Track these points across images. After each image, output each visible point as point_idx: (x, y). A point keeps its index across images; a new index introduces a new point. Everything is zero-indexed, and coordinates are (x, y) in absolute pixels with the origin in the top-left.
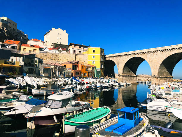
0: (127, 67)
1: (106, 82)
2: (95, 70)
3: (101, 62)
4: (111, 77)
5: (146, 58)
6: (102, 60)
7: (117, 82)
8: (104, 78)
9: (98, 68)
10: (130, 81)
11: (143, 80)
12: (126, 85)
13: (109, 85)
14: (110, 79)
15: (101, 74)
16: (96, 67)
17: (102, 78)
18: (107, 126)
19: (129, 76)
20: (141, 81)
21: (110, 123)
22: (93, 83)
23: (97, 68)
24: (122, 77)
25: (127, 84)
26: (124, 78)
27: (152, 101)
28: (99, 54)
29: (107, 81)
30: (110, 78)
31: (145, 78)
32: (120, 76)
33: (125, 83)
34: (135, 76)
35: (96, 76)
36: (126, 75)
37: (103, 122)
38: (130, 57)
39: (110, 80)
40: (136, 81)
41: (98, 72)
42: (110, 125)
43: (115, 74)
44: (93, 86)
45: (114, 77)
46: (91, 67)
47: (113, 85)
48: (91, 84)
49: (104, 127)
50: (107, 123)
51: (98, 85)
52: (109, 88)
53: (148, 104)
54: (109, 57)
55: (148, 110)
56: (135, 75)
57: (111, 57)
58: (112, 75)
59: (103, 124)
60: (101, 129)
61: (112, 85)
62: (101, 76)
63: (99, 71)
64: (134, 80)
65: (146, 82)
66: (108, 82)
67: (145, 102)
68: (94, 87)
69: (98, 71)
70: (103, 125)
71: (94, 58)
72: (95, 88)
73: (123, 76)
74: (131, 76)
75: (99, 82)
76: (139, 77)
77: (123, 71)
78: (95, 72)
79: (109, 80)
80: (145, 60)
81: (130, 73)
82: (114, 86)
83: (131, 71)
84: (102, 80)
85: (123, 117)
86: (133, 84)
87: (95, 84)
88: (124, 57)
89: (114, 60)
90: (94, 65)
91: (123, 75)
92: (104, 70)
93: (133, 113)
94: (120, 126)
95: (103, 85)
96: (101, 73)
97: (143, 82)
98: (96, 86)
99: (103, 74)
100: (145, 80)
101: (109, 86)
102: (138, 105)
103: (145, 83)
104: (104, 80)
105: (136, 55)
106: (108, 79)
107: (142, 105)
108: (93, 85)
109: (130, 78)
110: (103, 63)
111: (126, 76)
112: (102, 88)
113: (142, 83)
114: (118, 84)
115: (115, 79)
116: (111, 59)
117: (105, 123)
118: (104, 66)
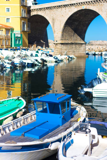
0: (69, 28)
1: (32, 55)
2: (11, 34)
3: (22, 18)
4: (42, 47)
5: (102, 11)
6: (25, 15)
7: (51, 56)
8: (28, 49)
9: (17, 31)
10: (74, 52)
11: (96, 49)
12: (68, 59)
13: (37, 60)
14: (39, 50)
15: (24, 42)
16: (12, 30)
17: (25, 50)
18: (16, 128)
19: (72, 44)
20: (93, 52)
21: (22, 122)
22: (7, 58)
23: (15, 31)
24: (60, 45)
25: (69, 57)
26: (64, 47)
27: (101, 83)
28: (18, 5)
29: (34, 53)
30: (40, 47)
31: (101, 47)
32: (57, 44)
33: (66, 56)
34: (82, 44)
35: (13, 46)
36: (67, 42)
37: (10, 122)
38: (74, 10)
39: (40, 52)
40: (85, 53)
41: (16, 39)
42: (22, 125)
43: (49, 41)
44: (8, 63)
45: (47, 46)
46: (4, 29)
47: (44, 61)
48: (3, 60)
49: (12, 130)
50: (16, 123)
51: (17, 61)
52: (36, 65)
53: (94, 88)
54: (37, 10)
55: (95, 97)
56: (83, 42)
57: (40, 9)
58: (43, 44)
59: (10, 126)
60: (5, 134)
61: (42, 60)
62: (24, 44)
63: (19, 36)
64: (82, 50)
65: (104, 53)
66: (37, 55)
67: (90, 86)
68: (9, 66)
69: (16, 36)
70: (8, 127)
71: (9, 11)
72: (11, 68)
73: (62, 44)
74: (76, 44)
75: (19, 56)
76: (92, 45)
77: (62, 35)
78: (11, 39)
79: (37, 52)
80: (99, 14)
81: (75, 38)
82: (46, 62)
83: (76, 35)
84: (24, 52)
85: (44, 111)
86: (79, 57)
87: (11, 60)
88: (64, 9)
89: (46, 15)
90: (10, 25)
91: (63, 42)
92: (29, 34)
93: (59, 102)
94: (38, 126)
95: (24, 61)
96: (23, 39)
97: (97, 53)
98: (13, 64)
99: (27, 41)
100: (101, 49)
101: (36, 63)
102: (79, 91)
103: (101, 55)
104: (29, 53)
105: (83, 6)
106: (37, 50)
107: (86, 90)
108: (7, 61)
109: (74, 46)
110: (26, 21)
111: (67, 44)
112: (23, 66)
113: (95, 55)
114: (54, 58)
115: (48, 50)
116: (40, 13)
117: (12, 123)
118: (28, 27)
